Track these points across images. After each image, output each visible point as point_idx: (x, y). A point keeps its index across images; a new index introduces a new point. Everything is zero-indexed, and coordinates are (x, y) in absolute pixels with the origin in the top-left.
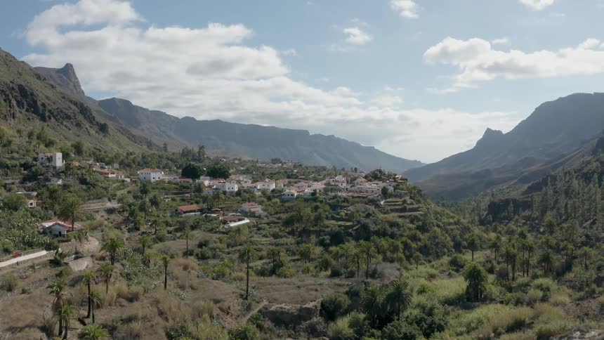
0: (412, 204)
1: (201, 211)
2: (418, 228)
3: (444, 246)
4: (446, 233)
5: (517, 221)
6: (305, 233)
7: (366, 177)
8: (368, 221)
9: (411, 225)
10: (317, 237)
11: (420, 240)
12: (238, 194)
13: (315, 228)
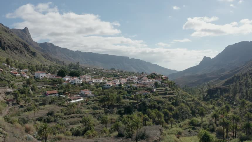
0: (170, 91)
1: (59, 94)
2: (173, 104)
3: (187, 113)
4: (188, 106)
5: (222, 98)
6: (112, 106)
7: (147, 77)
8: (146, 100)
9: (169, 102)
10: (118, 109)
11: (174, 110)
12: (82, 85)
13: (118, 104)
